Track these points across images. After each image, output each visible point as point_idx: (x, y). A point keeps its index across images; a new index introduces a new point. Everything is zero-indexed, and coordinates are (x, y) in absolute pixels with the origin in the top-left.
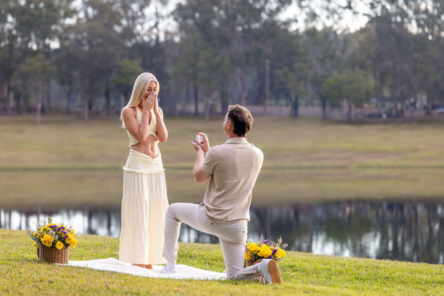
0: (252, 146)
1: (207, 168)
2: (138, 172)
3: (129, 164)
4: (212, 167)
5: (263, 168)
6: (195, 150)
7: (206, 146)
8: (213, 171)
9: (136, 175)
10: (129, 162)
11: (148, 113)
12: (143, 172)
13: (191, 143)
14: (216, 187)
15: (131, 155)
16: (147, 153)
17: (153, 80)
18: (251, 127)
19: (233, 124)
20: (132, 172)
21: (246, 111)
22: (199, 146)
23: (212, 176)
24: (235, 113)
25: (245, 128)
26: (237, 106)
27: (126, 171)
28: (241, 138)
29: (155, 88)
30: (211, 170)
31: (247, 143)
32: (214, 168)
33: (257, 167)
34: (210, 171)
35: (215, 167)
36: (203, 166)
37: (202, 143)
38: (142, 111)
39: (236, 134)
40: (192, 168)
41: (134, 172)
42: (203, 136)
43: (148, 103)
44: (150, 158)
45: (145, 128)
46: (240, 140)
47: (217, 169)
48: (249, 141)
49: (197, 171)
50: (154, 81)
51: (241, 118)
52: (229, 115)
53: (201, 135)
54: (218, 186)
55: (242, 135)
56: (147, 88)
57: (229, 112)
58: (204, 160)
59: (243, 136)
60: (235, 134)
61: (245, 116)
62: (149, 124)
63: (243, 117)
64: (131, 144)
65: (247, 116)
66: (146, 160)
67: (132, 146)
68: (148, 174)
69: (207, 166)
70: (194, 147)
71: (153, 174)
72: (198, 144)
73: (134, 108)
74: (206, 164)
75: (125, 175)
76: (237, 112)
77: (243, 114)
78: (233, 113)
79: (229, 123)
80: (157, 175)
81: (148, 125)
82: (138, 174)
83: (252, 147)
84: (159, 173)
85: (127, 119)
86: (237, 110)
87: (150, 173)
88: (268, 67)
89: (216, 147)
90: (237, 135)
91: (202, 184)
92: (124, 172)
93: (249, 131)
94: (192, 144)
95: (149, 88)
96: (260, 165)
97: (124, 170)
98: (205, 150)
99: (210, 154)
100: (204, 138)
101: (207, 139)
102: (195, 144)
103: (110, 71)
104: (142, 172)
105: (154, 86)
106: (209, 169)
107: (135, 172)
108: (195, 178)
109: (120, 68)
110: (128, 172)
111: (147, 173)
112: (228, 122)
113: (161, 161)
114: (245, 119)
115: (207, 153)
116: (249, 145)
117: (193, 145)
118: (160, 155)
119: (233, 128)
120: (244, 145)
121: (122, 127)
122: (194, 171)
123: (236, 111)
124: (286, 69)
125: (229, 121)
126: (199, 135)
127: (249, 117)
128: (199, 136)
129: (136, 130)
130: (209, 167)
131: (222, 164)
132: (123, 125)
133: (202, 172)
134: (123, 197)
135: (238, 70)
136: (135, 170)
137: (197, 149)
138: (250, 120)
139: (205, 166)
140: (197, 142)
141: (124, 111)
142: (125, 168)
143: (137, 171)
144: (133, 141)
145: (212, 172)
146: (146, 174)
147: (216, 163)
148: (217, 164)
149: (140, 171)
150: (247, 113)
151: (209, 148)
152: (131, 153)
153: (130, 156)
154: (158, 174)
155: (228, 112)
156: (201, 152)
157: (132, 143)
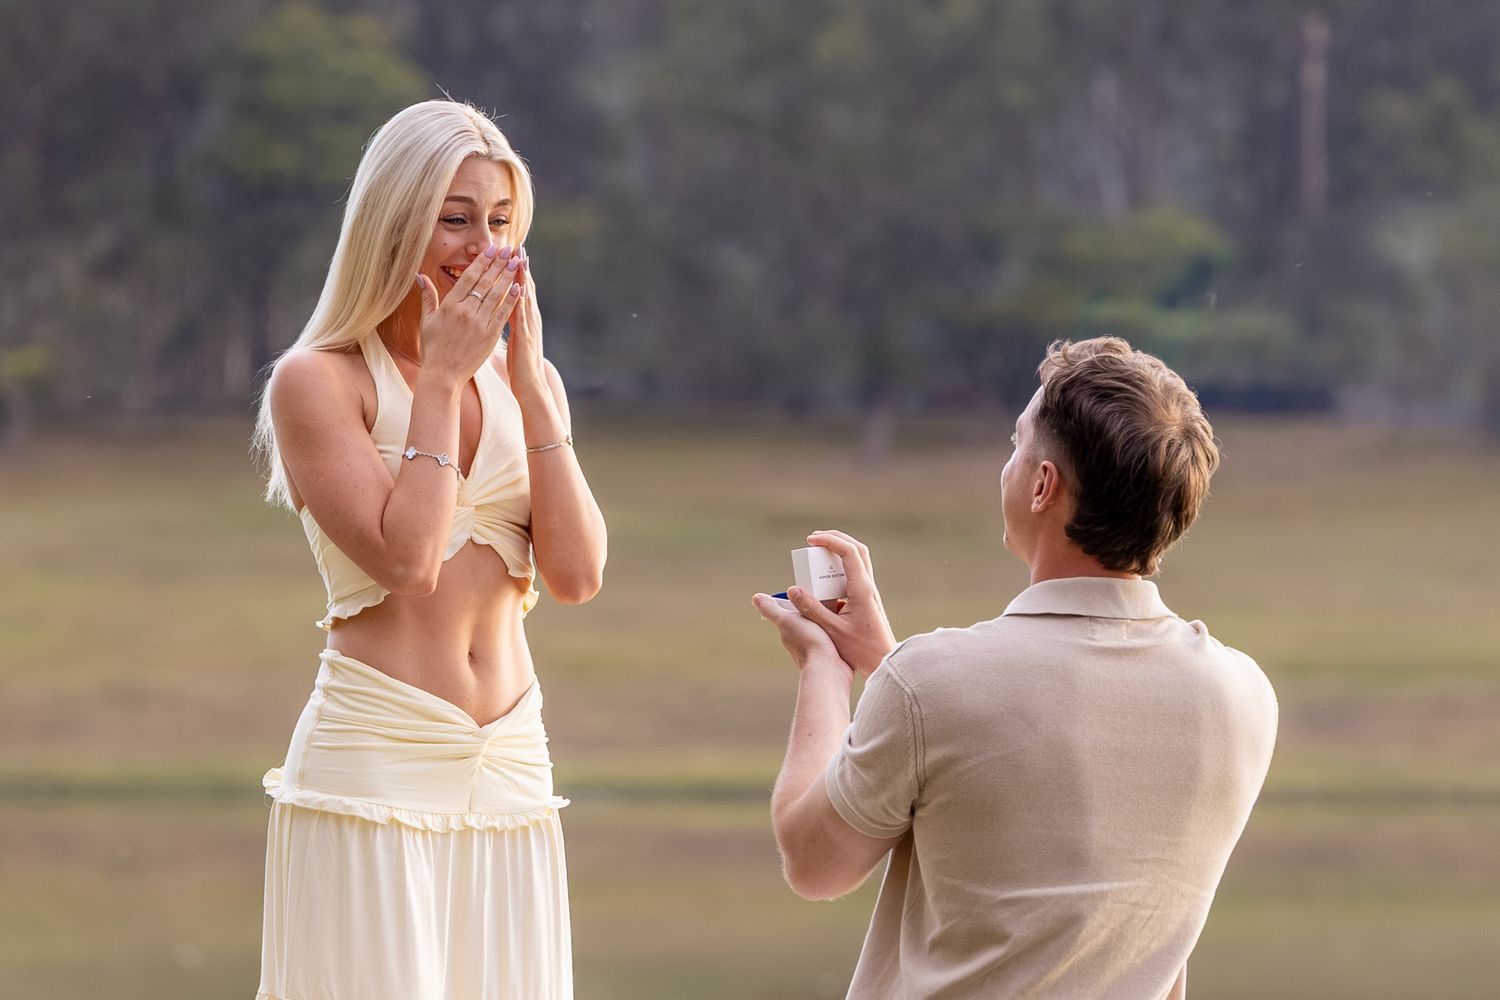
0: (1197, 638)
1: (870, 792)
2: (367, 816)
3: (306, 754)
4: (906, 779)
5: (1269, 797)
6: (786, 655)
7: (867, 628)
8: (913, 812)
9: (354, 837)
10: (311, 738)
11: (458, 389)
12: (403, 818)
13: (758, 602)
14: (935, 929)
15: (328, 691)
16: (442, 684)
17: (482, 149)
18: (1197, 507)
19: (1071, 478)
20: (324, 815)
21: (1168, 389)
22: (813, 631)
23: (904, 845)
24: (1086, 403)
25: (1156, 515)
26: (1108, 346)
27: (283, 806)
28: (1118, 582)
29: (503, 203)
30: (893, 802)
31: (1159, 620)
32: (921, 790)
33: (1225, 789)
34: (887, 812)
35: (923, 784)
36: (842, 775)
37: (835, 606)
38: (409, 378)
39: (1087, 551)
40: (760, 793)
41: (339, 818)
42: (843, 553)
43: (463, 319)
44: (467, 722)
45: (430, 497)
46: (1112, 595)
47: (935, 801)
48: (1181, 601)
49: (796, 805)
50: (489, 157)
51: (1130, 441)
52: (1044, 412)
53: (829, 547)
54: (943, 922)
55: (1130, 562)
56: (436, 208)
57: (1049, 392)
58: (850, 728)
59: (1135, 565)
60: (1079, 551)
61: (1161, 425)
62: (466, 468)
63: (1147, 438)
64: (333, 612)
65: (1173, 431)
66: (429, 728)
67: (338, 623)
68: (446, 835)
69: (868, 777)
70: (777, 635)
71: (481, 833)
72: (808, 615)
73: (352, 352)
74: (863, 762)
75: (279, 835)
76: (1104, 394)
77: (1147, 411)
78: (1072, 402)
79: (1040, 470)
80: (512, 839)
81: (453, 476)
82: (367, 826)
83: (1198, 647)
84: (525, 829)
85: (302, 436)
86: (1101, 380)
87: (454, 825)
88: (1315, 75)
89: (939, 640)
90: (1090, 562)
91: (831, 899)
92: (276, 811)
93: (1185, 534)
94: (766, 612)
95: (458, 209)
96: (1252, 777)
97: (270, 799)
98: (855, 653)
99: (893, 687)
100: (849, 570)
101: (867, 576)
102: (785, 610)
103: (186, 93)
104: (396, 815)
105: (495, 189)
106: (883, 798)
107: (352, 818)
108: (784, 856)
109: (257, 67)
110: (299, 813)
111: (434, 823)
112: (1031, 463)
113: (542, 738)
114: (1155, 449)
115: (872, 684)
116: (1177, 630)
117: (773, 617)
118: (535, 700)
119: (1066, 510)
120: (1139, 633)
121: (269, 496)
122: (780, 808)
123: (1099, 387)
124: (1445, 90)
125: (1042, 452)
126: (819, 543)
127: (1189, 434)
128: (815, 553)
129: (367, 509)
130: (883, 783)
131: (970, 763)
132: (278, 479)
133: (831, 812)
134: (262, 989)
135: (1106, 89)
136: (347, 801)
137: (800, 648)
138: (1195, 458)
139: (854, 772)
140: (799, 601)
141: (285, 374)
142: (279, 784)
143: (359, 806)
144: (346, 590)
145: (902, 818)
146: (424, 832)
147: (935, 754)
148: (946, 764)
149: (385, 812)
150: (1173, 407)
151: (893, 644)
152: (323, 677)
153: (316, 699)
154: (513, 833)
155: (1041, 390)
156: (826, 671)
157: (338, 601)
